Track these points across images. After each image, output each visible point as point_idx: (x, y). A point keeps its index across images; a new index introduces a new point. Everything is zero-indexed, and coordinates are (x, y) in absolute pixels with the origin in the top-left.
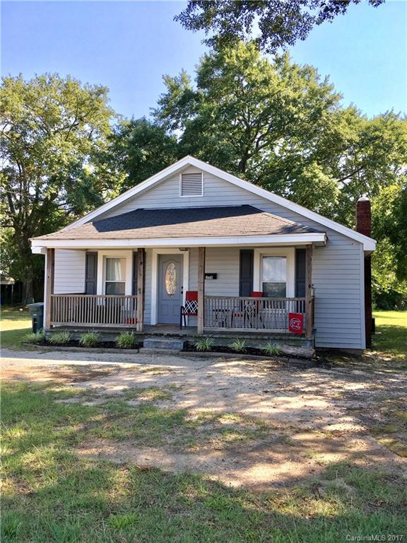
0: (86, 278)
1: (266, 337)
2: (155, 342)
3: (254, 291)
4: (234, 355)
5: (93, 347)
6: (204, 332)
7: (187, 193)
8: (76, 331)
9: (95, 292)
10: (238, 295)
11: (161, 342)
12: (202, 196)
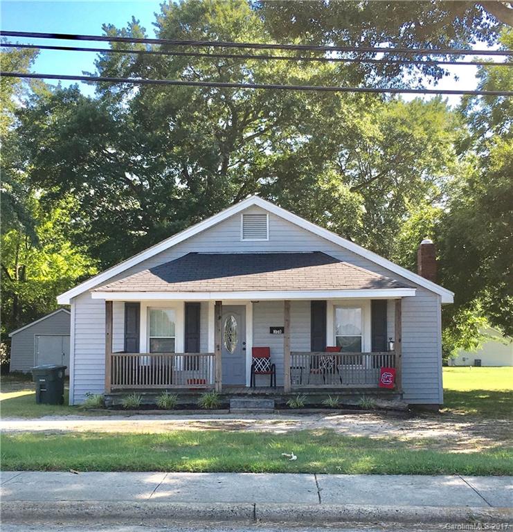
0: (126, 333)
1: (358, 393)
2: (243, 402)
3: (328, 345)
4: (332, 410)
5: (175, 409)
6: (292, 390)
7: (250, 237)
8: (144, 393)
9: (137, 350)
10: (310, 351)
11: (250, 402)
12: (268, 240)
